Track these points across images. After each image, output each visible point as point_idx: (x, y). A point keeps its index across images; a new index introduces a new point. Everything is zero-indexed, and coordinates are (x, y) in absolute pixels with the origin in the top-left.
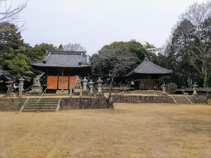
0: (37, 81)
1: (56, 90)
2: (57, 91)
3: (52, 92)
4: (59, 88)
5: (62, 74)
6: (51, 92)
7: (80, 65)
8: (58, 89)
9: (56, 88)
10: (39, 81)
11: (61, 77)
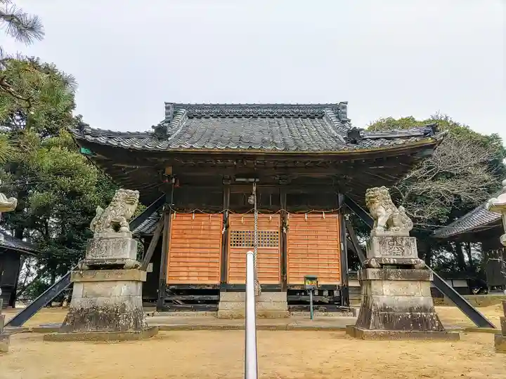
0: (117, 227)
1: (215, 291)
2: (224, 295)
3: (192, 305)
4: (231, 282)
5: (252, 200)
6: (186, 302)
7: (355, 142)
8: (225, 287)
9: (217, 282)
10: (125, 228)
11: (243, 218)
